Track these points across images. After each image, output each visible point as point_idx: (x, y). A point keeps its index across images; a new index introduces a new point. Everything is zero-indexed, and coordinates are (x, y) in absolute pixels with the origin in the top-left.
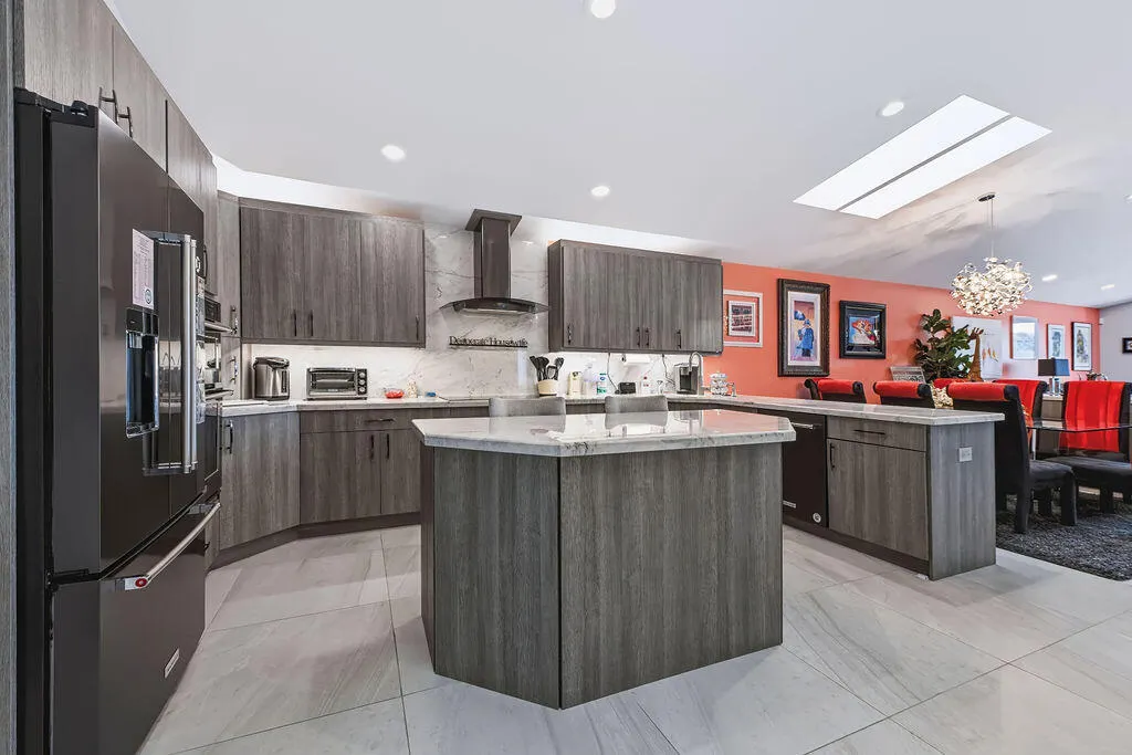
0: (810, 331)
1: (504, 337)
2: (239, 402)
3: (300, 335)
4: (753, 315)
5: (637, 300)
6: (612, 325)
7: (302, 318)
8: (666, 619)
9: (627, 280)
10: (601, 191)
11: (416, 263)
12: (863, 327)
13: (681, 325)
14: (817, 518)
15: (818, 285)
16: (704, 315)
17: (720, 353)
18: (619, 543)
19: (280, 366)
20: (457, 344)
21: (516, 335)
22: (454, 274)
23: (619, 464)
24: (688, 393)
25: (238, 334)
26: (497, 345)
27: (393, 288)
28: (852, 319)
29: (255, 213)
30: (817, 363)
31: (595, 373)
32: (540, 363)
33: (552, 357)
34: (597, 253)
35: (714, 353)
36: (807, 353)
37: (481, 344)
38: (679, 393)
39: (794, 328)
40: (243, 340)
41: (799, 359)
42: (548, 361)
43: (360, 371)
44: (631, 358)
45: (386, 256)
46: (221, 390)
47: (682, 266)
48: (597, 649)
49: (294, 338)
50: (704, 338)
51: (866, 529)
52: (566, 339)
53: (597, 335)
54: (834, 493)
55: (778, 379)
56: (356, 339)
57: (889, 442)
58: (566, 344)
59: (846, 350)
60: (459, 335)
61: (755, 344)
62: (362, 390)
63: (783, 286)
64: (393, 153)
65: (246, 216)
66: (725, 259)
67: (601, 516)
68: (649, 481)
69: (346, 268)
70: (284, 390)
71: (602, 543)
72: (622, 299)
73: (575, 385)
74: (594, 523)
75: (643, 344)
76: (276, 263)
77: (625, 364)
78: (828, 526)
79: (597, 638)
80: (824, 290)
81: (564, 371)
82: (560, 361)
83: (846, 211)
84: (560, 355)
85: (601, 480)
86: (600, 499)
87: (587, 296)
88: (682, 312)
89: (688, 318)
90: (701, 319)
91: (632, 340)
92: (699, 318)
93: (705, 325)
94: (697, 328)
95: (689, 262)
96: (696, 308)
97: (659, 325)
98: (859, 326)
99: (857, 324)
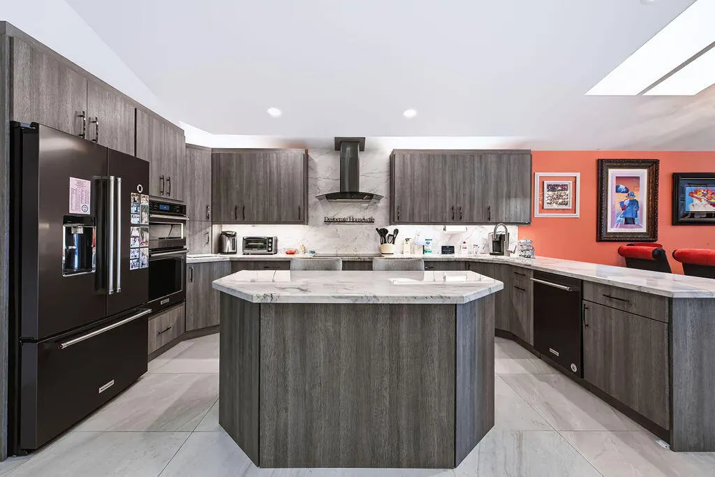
0: (634, 203)
1: (359, 216)
2: (210, 255)
3: (238, 220)
4: (569, 192)
5: (452, 186)
6: (432, 205)
7: (239, 210)
8: (342, 424)
9: (444, 174)
10: (410, 113)
11: (299, 175)
12: (704, 195)
13: (491, 203)
14: (574, 367)
15: (644, 161)
16: (513, 194)
17: (529, 223)
18: (303, 365)
19: (232, 236)
20: (329, 221)
21: (367, 215)
22: (328, 178)
23: (305, 311)
24: (498, 255)
25: (210, 220)
26: (354, 221)
27: (287, 191)
28: (688, 189)
29: (219, 155)
30: (644, 229)
31: (421, 239)
32: (383, 232)
33: (391, 229)
34: (421, 155)
35: (525, 224)
36: (629, 221)
37: (344, 221)
38: (491, 254)
39: (614, 200)
40: (213, 223)
41: (621, 227)
42: (387, 231)
43: (269, 238)
44: (450, 228)
45: (283, 172)
46: (186, 249)
47: (493, 158)
48: (286, 433)
49: (235, 221)
50: (512, 213)
51: (613, 386)
52: (396, 216)
53: (419, 212)
54: (588, 347)
55: (596, 243)
56: (266, 221)
57: (633, 309)
58: (396, 220)
59: (680, 218)
60: (331, 215)
61: (572, 215)
62: (270, 249)
63: (603, 166)
64: (274, 112)
65: (214, 157)
66: (533, 148)
67: (290, 345)
68: (330, 324)
69: (261, 181)
70: (234, 249)
71: (290, 362)
72: (440, 185)
73: (407, 247)
74: (285, 349)
75: (457, 217)
76: (228, 180)
77: (445, 232)
78: (582, 377)
79: (286, 425)
80: (652, 165)
81: (399, 238)
82: (396, 231)
83: (648, 93)
84: (396, 227)
85: (290, 321)
86: (289, 333)
87: (412, 186)
88: (492, 193)
89: (498, 198)
90: (510, 198)
91: (448, 215)
92: (509, 197)
93: (513, 202)
94: (506, 204)
95: (500, 154)
96: (505, 190)
97: (471, 204)
98: (699, 195)
99: (696, 193)
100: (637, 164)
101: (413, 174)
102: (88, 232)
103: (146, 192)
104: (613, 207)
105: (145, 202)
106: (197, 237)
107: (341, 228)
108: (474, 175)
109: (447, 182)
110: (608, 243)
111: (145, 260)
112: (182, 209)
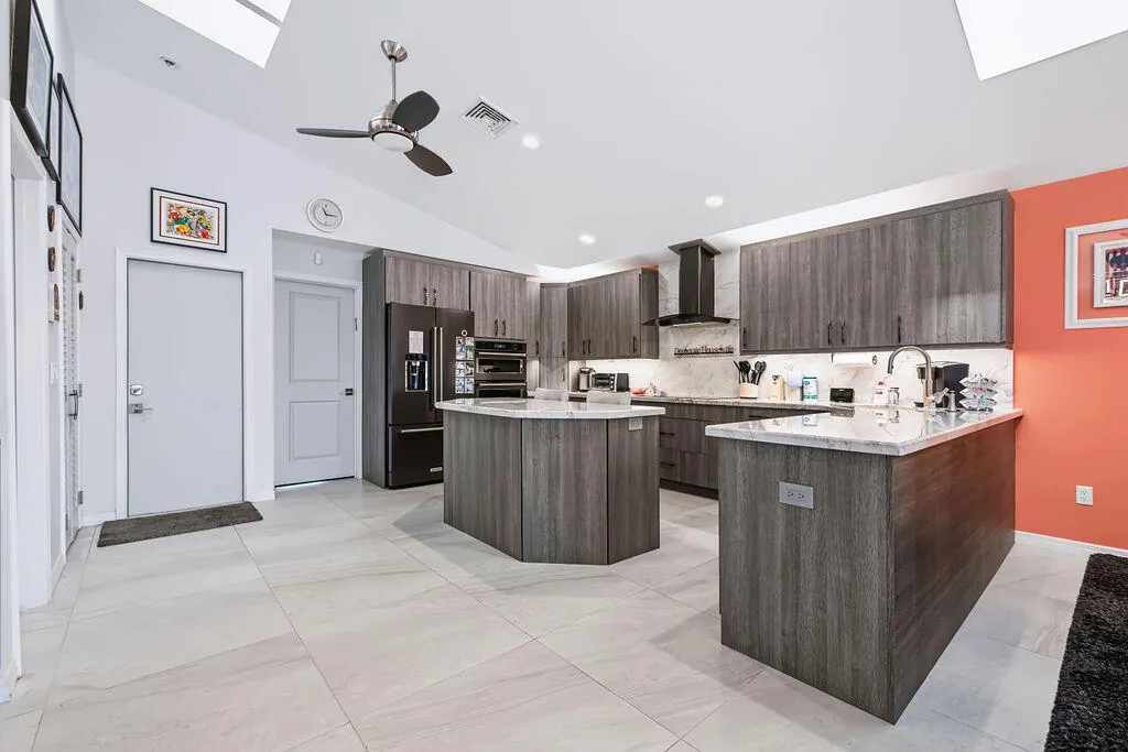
1: (714, 345)
3: (585, 354)
5: (829, 288)
6: (794, 323)
7: (587, 345)
9: (814, 269)
11: (635, 299)
16: (955, 287)
20: (681, 354)
21: (725, 344)
25: (567, 355)
26: (709, 352)
27: (624, 319)
29: (572, 289)
31: (795, 377)
32: (744, 367)
33: (753, 361)
34: (778, 247)
37: (698, 353)
40: (571, 358)
42: (749, 365)
45: (621, 298)
49: (584, 357)
52: (742, 343)
53: (776, 334)
60: (681, 345)
62: (612, 387)
72: (808, 289)
73: (777, 388)
75: (838, 339)
81: (766, 377)
82: (762, 367)
84: (760, 358)
88: (907, 291)
89: (920, 297)
90: (948, 295)
91: (821, 339)
92: (945, 293)
93: (955, 304)
94: (939, 309)
95: (922, 217)
96: (936, 280)
97: (865, 312)
101: (765, 278)
103: (471, 334)
105: (470, 342)
108: (870, 263)
109: (820, 283)
111: (471, 388)
112: (521, 347)
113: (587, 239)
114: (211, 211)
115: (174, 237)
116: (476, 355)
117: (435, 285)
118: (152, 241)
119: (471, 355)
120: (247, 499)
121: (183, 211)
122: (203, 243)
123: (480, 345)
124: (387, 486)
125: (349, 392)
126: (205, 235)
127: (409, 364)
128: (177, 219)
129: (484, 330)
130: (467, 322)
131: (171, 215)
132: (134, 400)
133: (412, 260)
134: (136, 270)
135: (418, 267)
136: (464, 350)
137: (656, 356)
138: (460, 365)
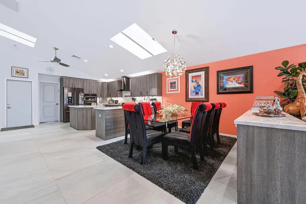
0: (199, 86)
4: (177, 84)
6: (137, 91)
16: (153, 87)
26: (129, 96)
28: (225, 77)
30: (203, 96)
32: (133, 99)
36: (197, 93)
40: (108, 97)
41: (194, 96)
55: (185, 102)
59: (220, 91)
61: (178, 92)
80: (206, 69)
84: (135, 97)
87: (133, 87)
93: (153, 89)
97: (144, 90)
98: (232, 79)
99: (229, 78)
100: (199, 70)
102: (71, 99)
103: (83, 93)
104: (191, 88)
105: (83, 94)
106: (104, 100)
107: (127, 97)
110: (189, 102)
111: (83, 103)
112: (96, 95)
113: (106, 75)
114: (25, 70)
115: (17, 75)
116: (84, 97)
117: (75, 83)
118: (12, 76)
119: (83, 97)
120: (33, 124)
121: (19, 71)
122: (23, 76)
123: (85, 95)
124: (64, 122)
125: (57, 104)
126: (23, 75)
127: (68, 99)
128: (17, 72)
129: (86, 92)
130: (82, 90)
131: (16, 71)
132: (8, 106)
133: (70, 78)
134: (9, 82)
135: (71, 80)
136: (81, 96)
137: (122, 97)
138: (80, 99)
